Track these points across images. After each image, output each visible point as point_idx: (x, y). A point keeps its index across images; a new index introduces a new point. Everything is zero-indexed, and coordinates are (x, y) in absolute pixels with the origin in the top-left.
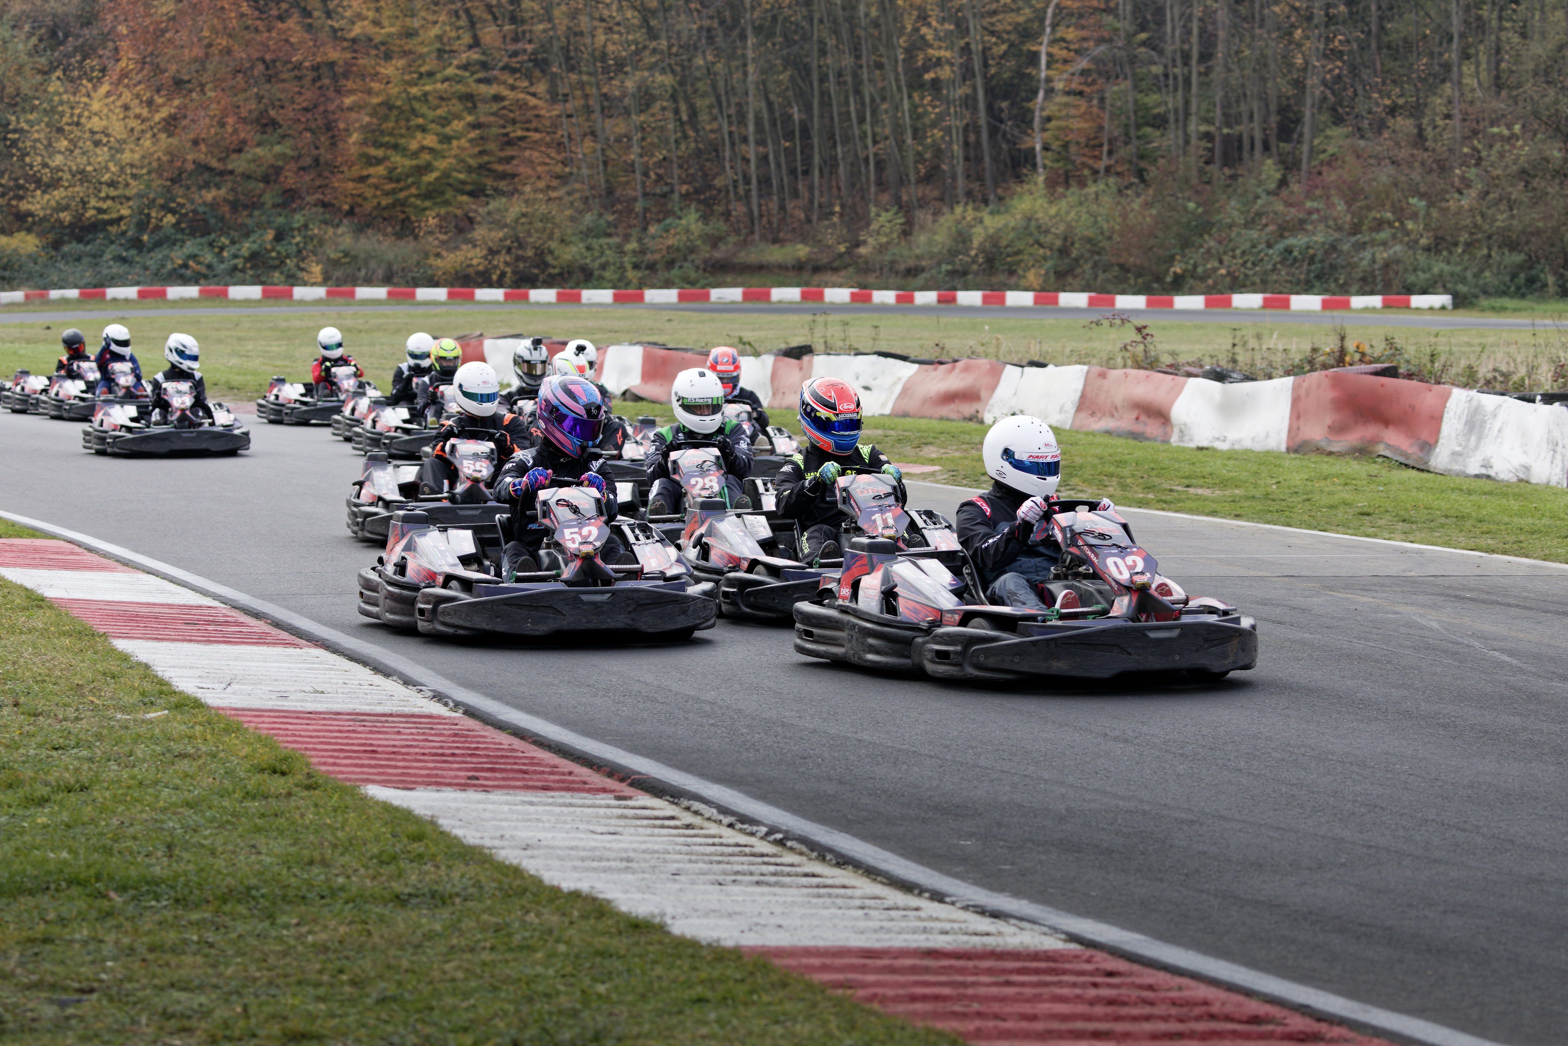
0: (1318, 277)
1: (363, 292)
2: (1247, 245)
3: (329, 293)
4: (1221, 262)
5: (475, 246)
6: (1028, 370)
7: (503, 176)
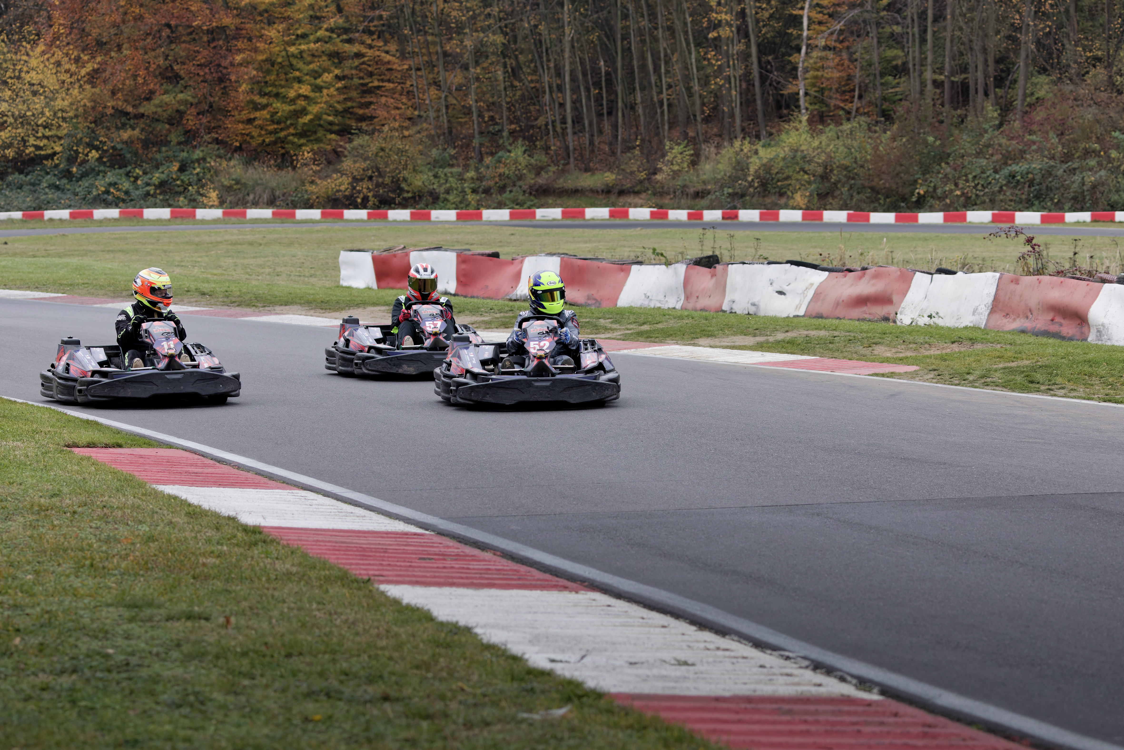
0: (1037, 197)
1: (252, 213)
2: (978, 171)
3: (224, 214)
4: (956, 185)
5: (342, 175)
6: (936, 276)
7: (362, 118)
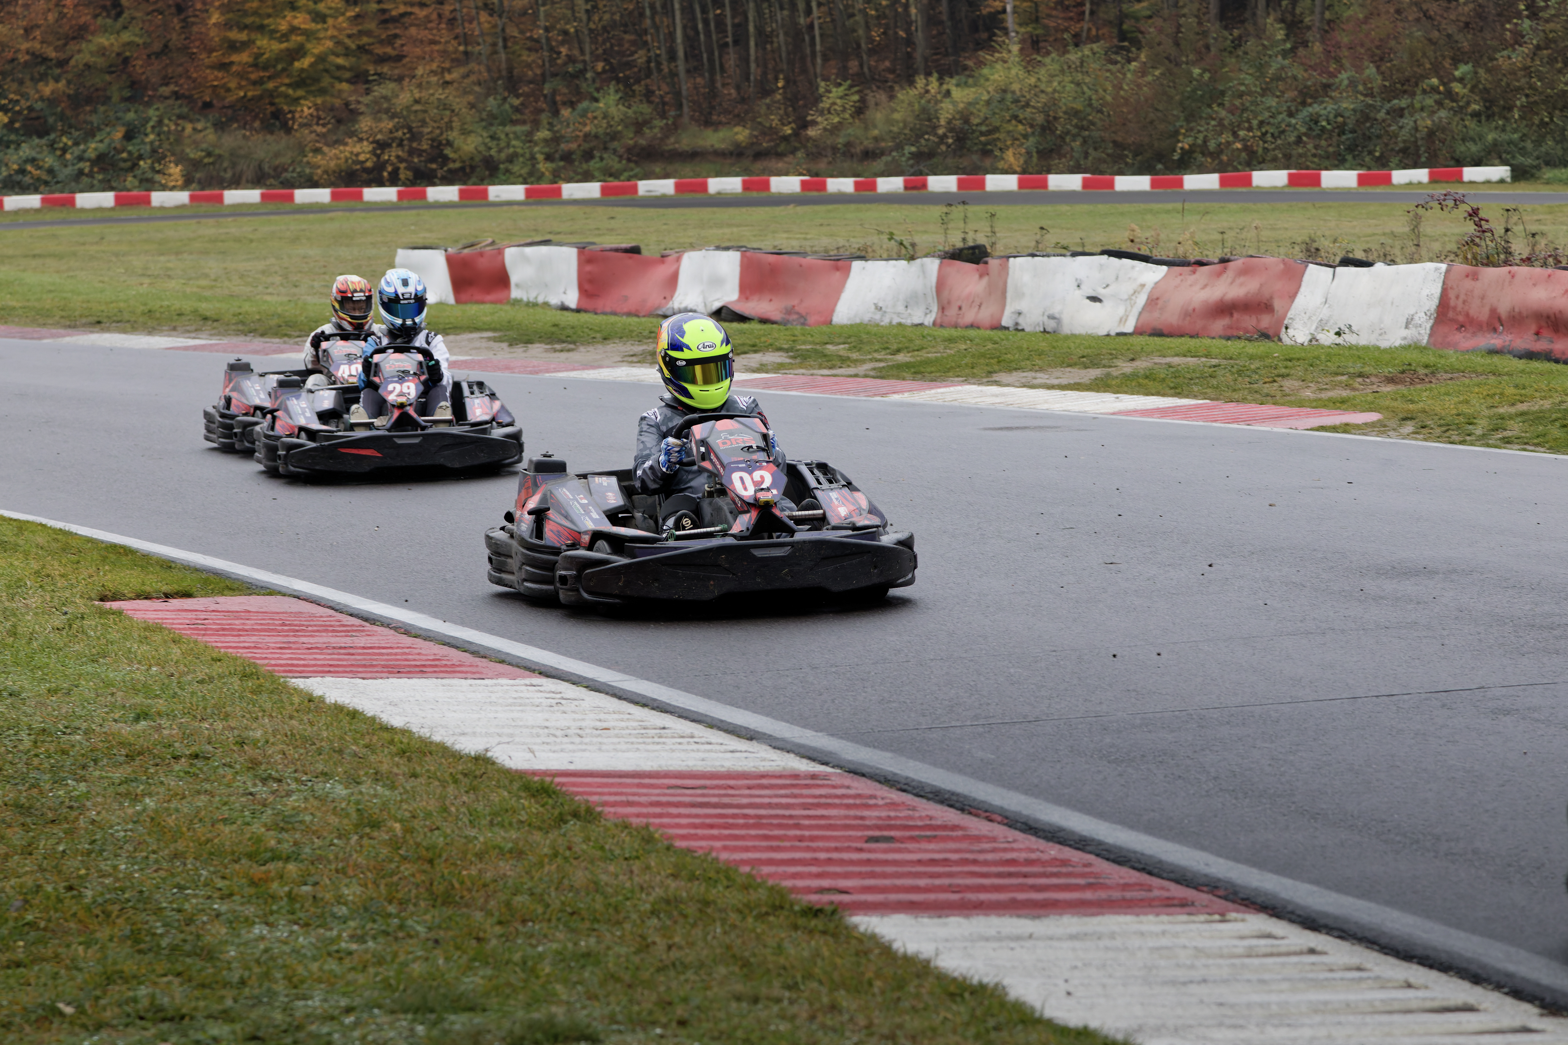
0: (1350, 149)
1: (233, 196)
2: (1267, 114)
3: (192, 198)
4: (1235, 134)
5: (361, 140)
7: (382, 60)
